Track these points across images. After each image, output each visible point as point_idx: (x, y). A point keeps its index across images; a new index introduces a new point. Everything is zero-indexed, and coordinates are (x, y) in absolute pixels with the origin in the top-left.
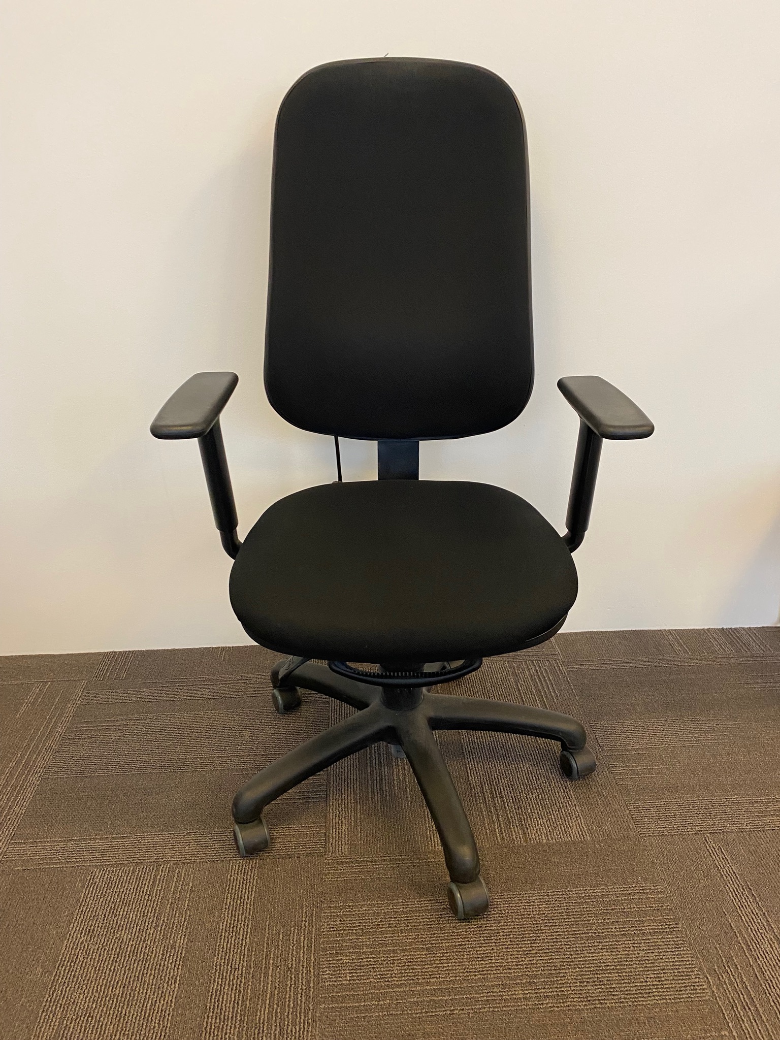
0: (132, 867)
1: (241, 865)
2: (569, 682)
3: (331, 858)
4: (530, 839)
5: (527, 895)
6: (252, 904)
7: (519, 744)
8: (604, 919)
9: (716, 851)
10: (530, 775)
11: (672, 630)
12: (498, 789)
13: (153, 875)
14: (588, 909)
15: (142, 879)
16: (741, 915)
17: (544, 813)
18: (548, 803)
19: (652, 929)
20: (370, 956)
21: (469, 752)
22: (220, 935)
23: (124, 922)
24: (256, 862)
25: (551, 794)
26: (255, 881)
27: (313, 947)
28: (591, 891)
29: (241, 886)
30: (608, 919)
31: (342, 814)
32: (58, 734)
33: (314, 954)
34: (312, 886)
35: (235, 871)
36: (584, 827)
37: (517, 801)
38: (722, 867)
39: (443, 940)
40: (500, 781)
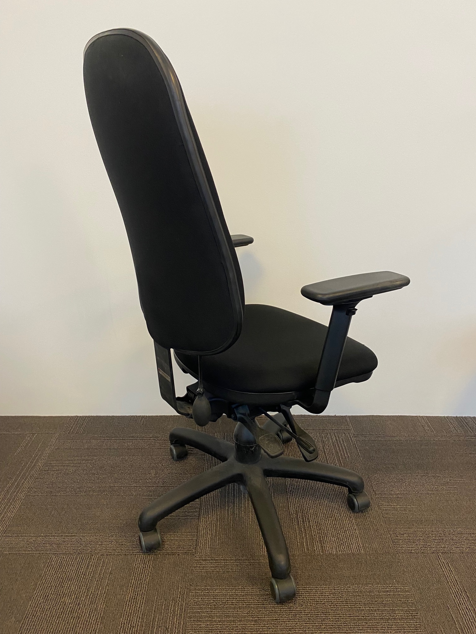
0: (75, 556)
1: (142, 558)
2: (356, 448)
3: (199, 556)
4: (325, 550)
5: (321, 588)
6: (147, 584)
7: (323, 487)
8: (370, 607)
9: (445, 565)
10: (328, 508)
11: (424, 416)
12: (307, 516)
13: (87, 562)
14: (360, 600)
15: (81, 564)
16: (459, 609)
17: (335, 534)
18: (338, 527)
19: (400, 616)
20: (219, 624)
21: (290, 491)
22: (125, 603)
23: (67, 591)
24: (151, 557)
25: (341, 521)
26: (150, 569)
27: (183, 615)
28: (362, 588)
29: (141, 572)
30: (372, 607)
31: (208, 527)
32: (38, 467)
33: (183, 620)
34: (185, 575)
35: (138, 562)
36: (361, 544)
37: (319, 524)
38: (448, 576)
39: (266, 615)
40: (309, 511)
